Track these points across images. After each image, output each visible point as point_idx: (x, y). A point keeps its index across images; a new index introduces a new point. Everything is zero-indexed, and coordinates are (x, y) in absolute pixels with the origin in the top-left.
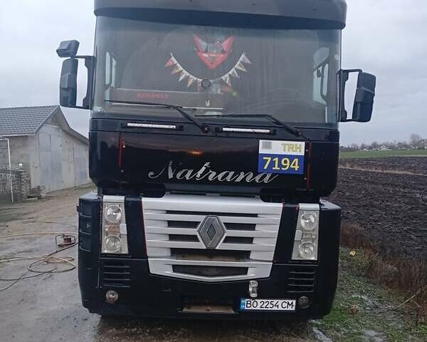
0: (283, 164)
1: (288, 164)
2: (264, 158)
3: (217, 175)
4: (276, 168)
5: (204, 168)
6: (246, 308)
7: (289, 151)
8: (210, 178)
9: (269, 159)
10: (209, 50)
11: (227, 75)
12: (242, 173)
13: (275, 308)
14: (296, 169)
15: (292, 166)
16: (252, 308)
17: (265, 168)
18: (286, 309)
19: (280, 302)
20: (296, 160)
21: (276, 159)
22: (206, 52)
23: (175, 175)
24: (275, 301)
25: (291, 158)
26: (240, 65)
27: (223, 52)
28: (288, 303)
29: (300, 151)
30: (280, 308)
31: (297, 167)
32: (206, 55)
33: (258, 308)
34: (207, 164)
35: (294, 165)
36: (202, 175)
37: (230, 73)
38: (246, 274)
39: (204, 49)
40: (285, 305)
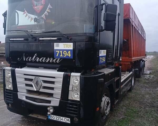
0: (64, 54)
1: (66, 54)
2: (56, 51)
3: (39, 59)
4: (61, 56)
5: (35, 56)
6: (51, 119)
7: (66, 47)
8: (37, 61)
9: (58, 52)
10: (37, 5)
11: (44, 15)
12: (48, 58)
13: (62, 121)
14: (70, 56)
15: (68, 55)
16: (53, 119)
17: (57, 56)
18: (66, 122)
19: (64, 118)
20: (69, 52)
21: (61, 52)
22: (36, 6)
23: (26, 59)
24: (61, 118)
25: (67, 51)
26: (48, 9)
27: (42, 5)
28: (67, 120)
29: (71, 47)
30: (64, 121)
31: (70, 55)
32: (36, 7)
33: (55, 119)
34: (36, 55)
35: (69, 54)
36: (34, 59)
37: (45, 14)
38: (50, 103)
39: (35, 5)
40: (66, 120)
